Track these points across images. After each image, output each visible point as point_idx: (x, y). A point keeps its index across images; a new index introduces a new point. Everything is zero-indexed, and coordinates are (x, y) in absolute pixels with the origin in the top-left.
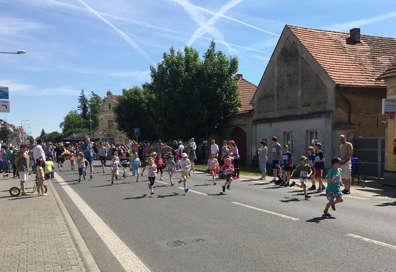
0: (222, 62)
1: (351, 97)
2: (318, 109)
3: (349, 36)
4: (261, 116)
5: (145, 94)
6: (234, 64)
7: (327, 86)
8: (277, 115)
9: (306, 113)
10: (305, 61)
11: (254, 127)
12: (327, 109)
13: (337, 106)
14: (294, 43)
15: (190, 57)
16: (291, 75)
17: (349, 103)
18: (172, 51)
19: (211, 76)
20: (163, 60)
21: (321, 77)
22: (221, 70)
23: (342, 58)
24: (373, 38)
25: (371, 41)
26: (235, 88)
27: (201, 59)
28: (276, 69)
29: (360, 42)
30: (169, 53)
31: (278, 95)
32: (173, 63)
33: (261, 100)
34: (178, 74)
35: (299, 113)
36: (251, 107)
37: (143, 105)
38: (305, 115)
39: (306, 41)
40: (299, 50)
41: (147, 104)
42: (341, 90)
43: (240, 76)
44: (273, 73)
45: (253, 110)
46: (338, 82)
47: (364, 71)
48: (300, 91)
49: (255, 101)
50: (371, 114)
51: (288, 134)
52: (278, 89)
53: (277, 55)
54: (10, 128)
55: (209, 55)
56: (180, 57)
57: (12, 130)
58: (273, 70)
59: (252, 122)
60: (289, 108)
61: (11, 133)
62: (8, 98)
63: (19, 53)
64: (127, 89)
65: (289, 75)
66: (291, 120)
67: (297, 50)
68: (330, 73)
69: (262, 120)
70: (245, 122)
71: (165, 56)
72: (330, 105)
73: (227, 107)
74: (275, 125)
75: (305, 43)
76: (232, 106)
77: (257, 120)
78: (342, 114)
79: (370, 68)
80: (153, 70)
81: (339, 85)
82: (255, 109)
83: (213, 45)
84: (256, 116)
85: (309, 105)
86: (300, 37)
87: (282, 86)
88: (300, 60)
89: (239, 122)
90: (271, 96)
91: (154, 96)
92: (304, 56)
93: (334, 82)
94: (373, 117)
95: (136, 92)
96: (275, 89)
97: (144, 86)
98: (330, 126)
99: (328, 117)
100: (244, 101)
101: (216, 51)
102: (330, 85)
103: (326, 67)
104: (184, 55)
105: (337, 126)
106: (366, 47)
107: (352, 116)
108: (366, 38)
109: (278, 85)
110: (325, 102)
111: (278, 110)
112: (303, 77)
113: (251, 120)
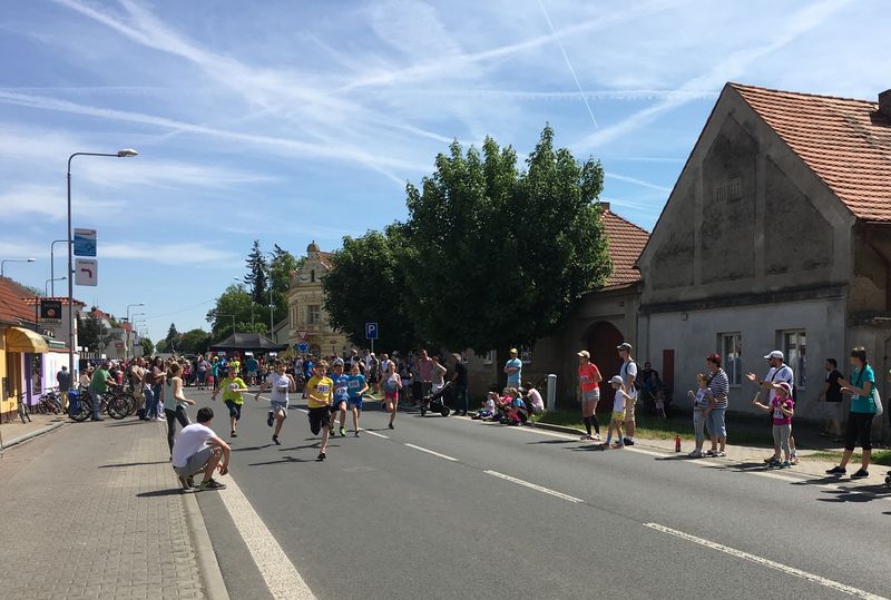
0: (568, 172)
2: (810, 279)
3: (877, 107)
4: (662, 295)
5: (392, 247)
7: (833, 224)
8: (701, 293)
9: (775, 288)
10: (774, 166)
11: (643, 320)
12: (832, 279)
13: (857, 271)
14: (746, 124)
16: (739, 199)
17: (887, 264)
18: (455, 149)
19: (544, 205)
20: (436, 169)
21: (817, 203)
22: (567, 191)
23: (866, 158)
26: (595, 233)
28: (700, 188)
31: (704, 247)
32: (459, 176)
33: (660, 258)
35: (757, 288)
36: (635, 276)
37: (388, 271)
38: (773, 293)
39: (777, 120)
40: (761, 140)
41: (396, 270)
42: (869, 231)
43: (604, 206)
44: (693, 196)
45: (640, 283)
46: (863, 213)
48: (762, 237)
49: (647, 262)
51: (728, 339)
52: (704, 232)
53: (704, 152)
54: (105, 321)
55: (540, 158)
56: (474, 164)
57: (108, 326)
58: (693, 188)
59: (639, 309)
60: (733, 277)
61: (106, 331)
62: (94, 255)
63: (121, 154)
64: (354, 237)
65: (733, 200)
66: (738, 304)
67: (755, 142)
68: (841, 192)
69: (664, 304)
70: (621, 311)
71: (440, 161)
72: (841, 268)
73: (579, 276)
74: (696, 317)
75: (775, 124)
76: (593, 274)
77: (650, 305)
78: (869, 291)
80: (412, 192)
81: (863, 220)
82: (646, 281)
83: (548, 134)
84: (647, 296)
85: (784, 270)
86: (763, 110)
87: (716, 226)
88: (762, 162)
89: (607, 310)
90: (687, 249)
91: (412, 252)
92: (773, 153)
93: (852, 213)
95: (372, 242)
96: (696, 234)
97: (390, 230)
98: (840, 320)
99: (834, 297)
100: (619, 266)
101: (555, 148)
102: (842, 222)
103: (831, 179)
104: (483, 159)
105: (858, 318)
109: (704, 222)
110: (827, 262)
111: (705, 282)
112: (770, 204)
113: (636, 306)
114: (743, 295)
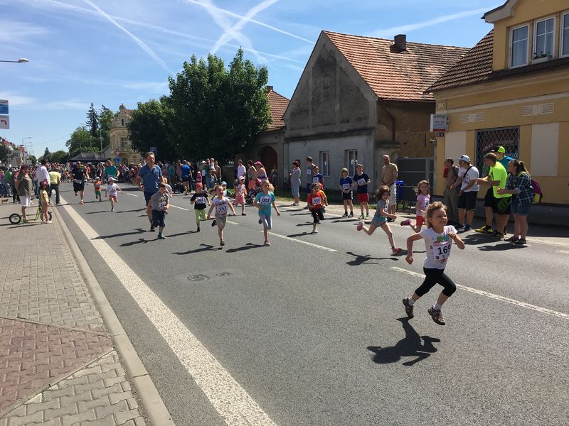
0: (250, 72)
1: (395, 113)
2: (359, 126)
3: (394, 43)
4: (294, 133)
5: (163, 108)
6: (263, 74)
7: (369, 100)
8: (312, 132)
9: (344, 130)
10: (343, 72)
11: (286, 145)
12: (368, 126)
13: (379, 122)
14: (331, 51)
15: (214, 66)
16: (328, 88)
17: (393, 119)
18: (193, 60)
19: (238, 88)
20: (183, 69)
21: (361, 90)
22: (249, 81)
23: (385, 69)
24: (420, 46)
25: (419, 49)
26: (264, 102)
27: (227, 69)
28: (311, 81)
29: (405, 50)
30: (190, 62)
31: (313, 110)
32: (195, 73)
33: (293, 115)
34: (200, 85)
35: (336, 130)
36: (283, 124)
37: (161, 120)
38: (343, 132)
39: (345, 49)
40: (337, 59)
41: (165, 120)
42: (384, 104)
43: (270, 88)
44: (308, 85)
45: (285, 127)
46: (381, 95)
47: (410, 83)
48: (338, 106)
49: (288, 117)
50: (418, 131)
51: (324, 154)
52: (313, 103)
53: (312, 64)
54: (10, 147)
55: (236, 64)
56: (202, 67)
57: (12, 149)
58: (307, 82)
59: (284, 140)
60: (326, 125)
61: (11, 152)
62: (7, 113)
63: (20, 61)
64: (143, 103)
65: (326, 88)
66: (328, 138)
67: (335, 60)
68: (372, 85)
69: (295, 138)
70: (276, 141)
71: (185, 65)
72: (372, 120)
73: (256, 123)
74: (310, 144)
75: (344, 51)
76: (261, 123)
77: (289, 138)
78: (385, 131)
79: (417, 80)
80: (171, 81)
81: (382, 98)
82: (288, 126)
83: (240, 53)
84: (288, 133)
85: (348, 121)
86: (338, 44)
87: (318, 100)
88: (338, 70)
89: (269, 140)
90: (305, 111)
91: (173, 111)
92: (343, 66)
93: (376, 95)
94: (420, 135)
95: (152, 106)
96: (309, 104)
97: (162, 100)
98: (371, 145)
99: (369, 135)
100: (275, 117)
101: (244, 60)
102: (372, 99)
103: (368, 79)
104: (207, 64)
105: (380, 144)
106: (413, 56)
107: (397, 134)
108: (412, 46)
109: (313, 98)
110: (366, 118)
111: (314, 127)
112: (342, 90)
113: (283, 138)
114: (330, 134)
